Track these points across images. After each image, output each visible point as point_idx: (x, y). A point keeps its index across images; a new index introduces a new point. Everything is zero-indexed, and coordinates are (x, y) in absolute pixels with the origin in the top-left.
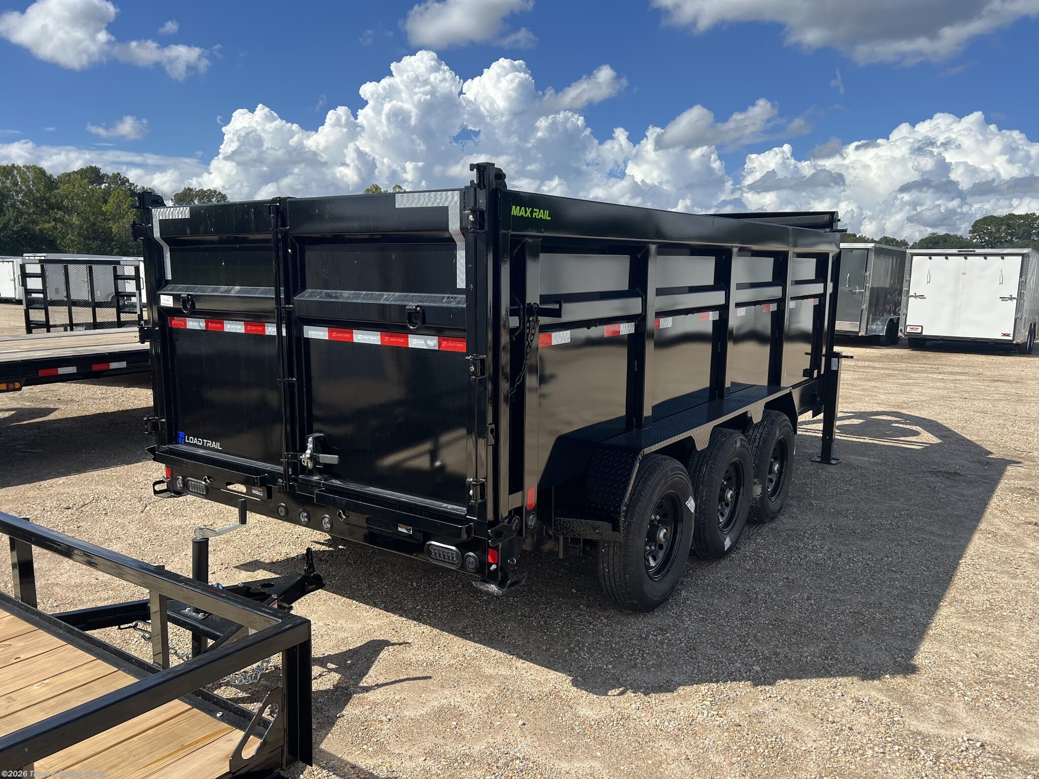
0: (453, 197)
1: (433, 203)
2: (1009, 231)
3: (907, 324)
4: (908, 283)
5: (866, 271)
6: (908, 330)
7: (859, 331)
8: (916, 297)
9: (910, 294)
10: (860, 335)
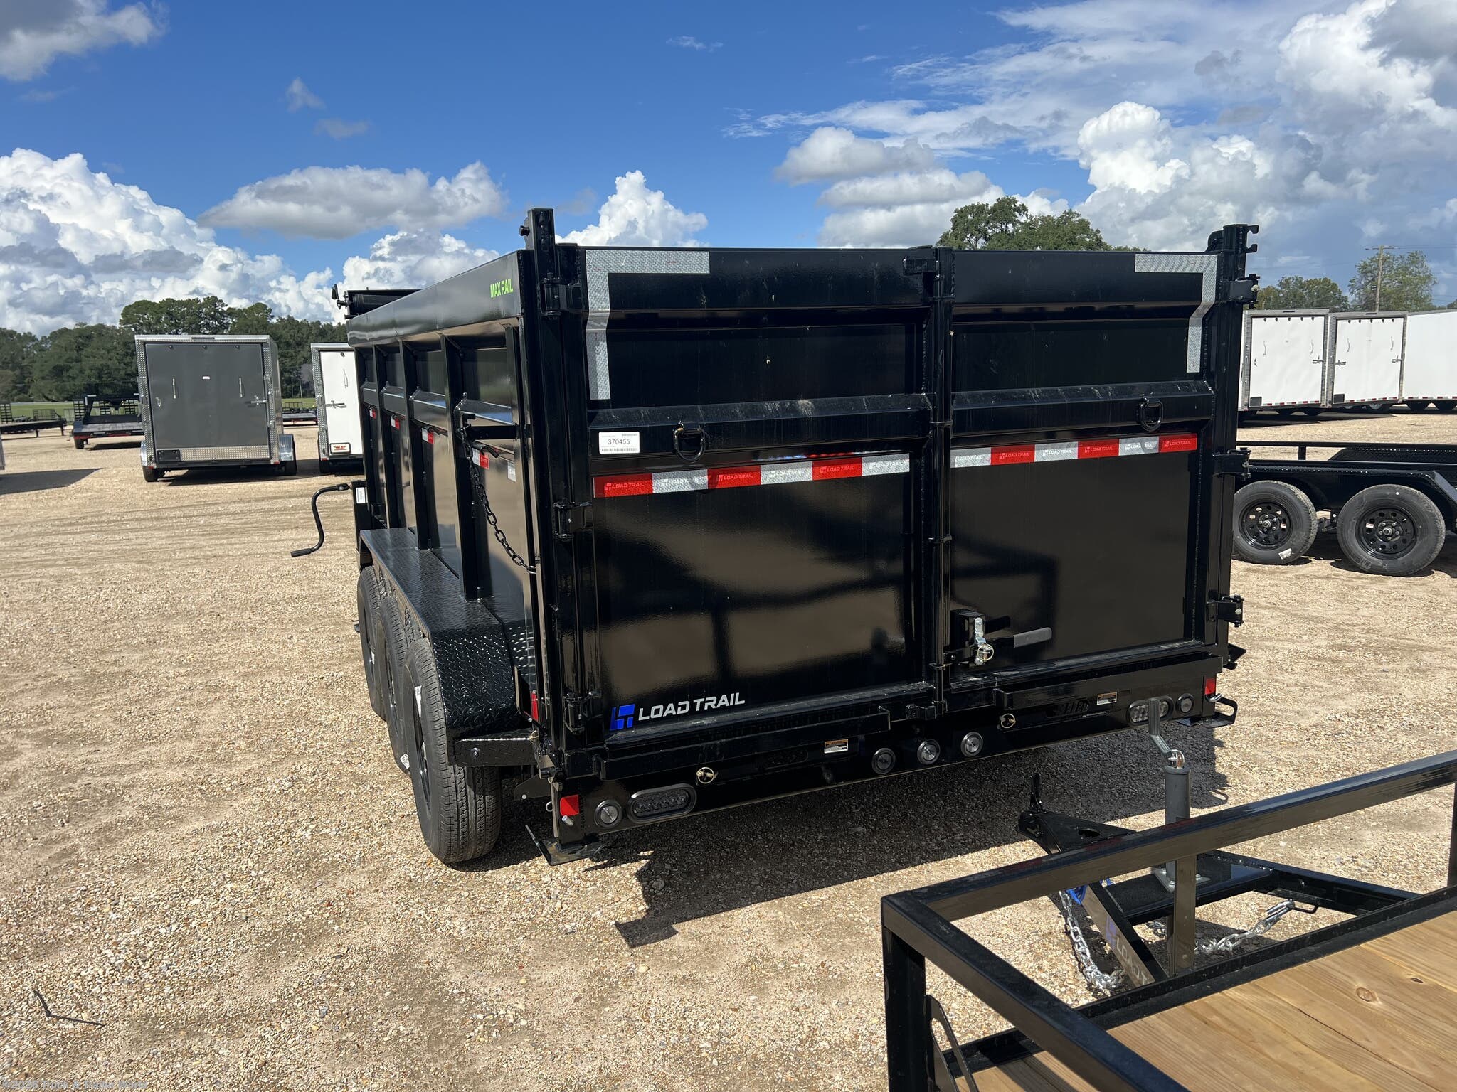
0: (1209, 263)
1: (1184, 269)
2: (173, 322)
3: (330, 442)
4: (320, 387)
5: (264, 374)
6: (333, 450)
7: (271, 458)
8: (334, 405)
9: (327, 403)
10: (272, 463)
